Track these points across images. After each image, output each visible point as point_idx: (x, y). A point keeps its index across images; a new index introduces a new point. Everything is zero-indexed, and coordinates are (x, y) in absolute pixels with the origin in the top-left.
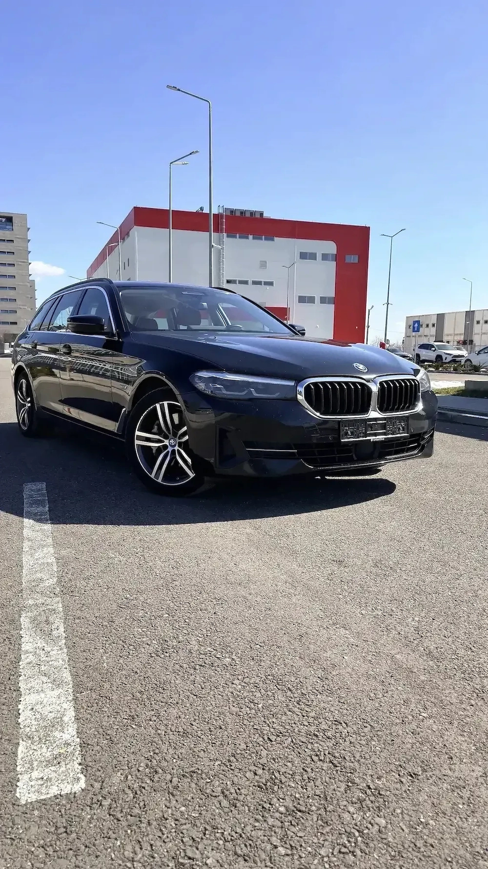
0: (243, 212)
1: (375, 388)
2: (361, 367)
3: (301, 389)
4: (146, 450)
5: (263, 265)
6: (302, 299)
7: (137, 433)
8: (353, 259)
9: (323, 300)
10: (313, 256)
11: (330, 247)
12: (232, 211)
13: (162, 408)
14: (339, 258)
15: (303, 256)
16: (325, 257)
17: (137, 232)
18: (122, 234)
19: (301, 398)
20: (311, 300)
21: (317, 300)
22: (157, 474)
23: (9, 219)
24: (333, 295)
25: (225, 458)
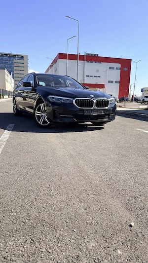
0: (92, 55)
1: (95, 101)
2: (92, 96)
3: (74, 101)
4: (38, 116)
5: (98, 71)
6: (109, 82)
7: (36, 112)
8: (126, 69)
9: (116, 82)
10: (113, 68)
11: (119, 65)
12: (89, 54)
13: (42, 105)
14: (121, 69)
15: (110, 68)
16: (117, 68)
17: (60, 61)
18: (55, 61)
19: (74, 103)
20: (112, 82)
21: (114, 82)
22: (41, 122)
23: (23, 57)
24: (119, 80)
25: (55, 117)
